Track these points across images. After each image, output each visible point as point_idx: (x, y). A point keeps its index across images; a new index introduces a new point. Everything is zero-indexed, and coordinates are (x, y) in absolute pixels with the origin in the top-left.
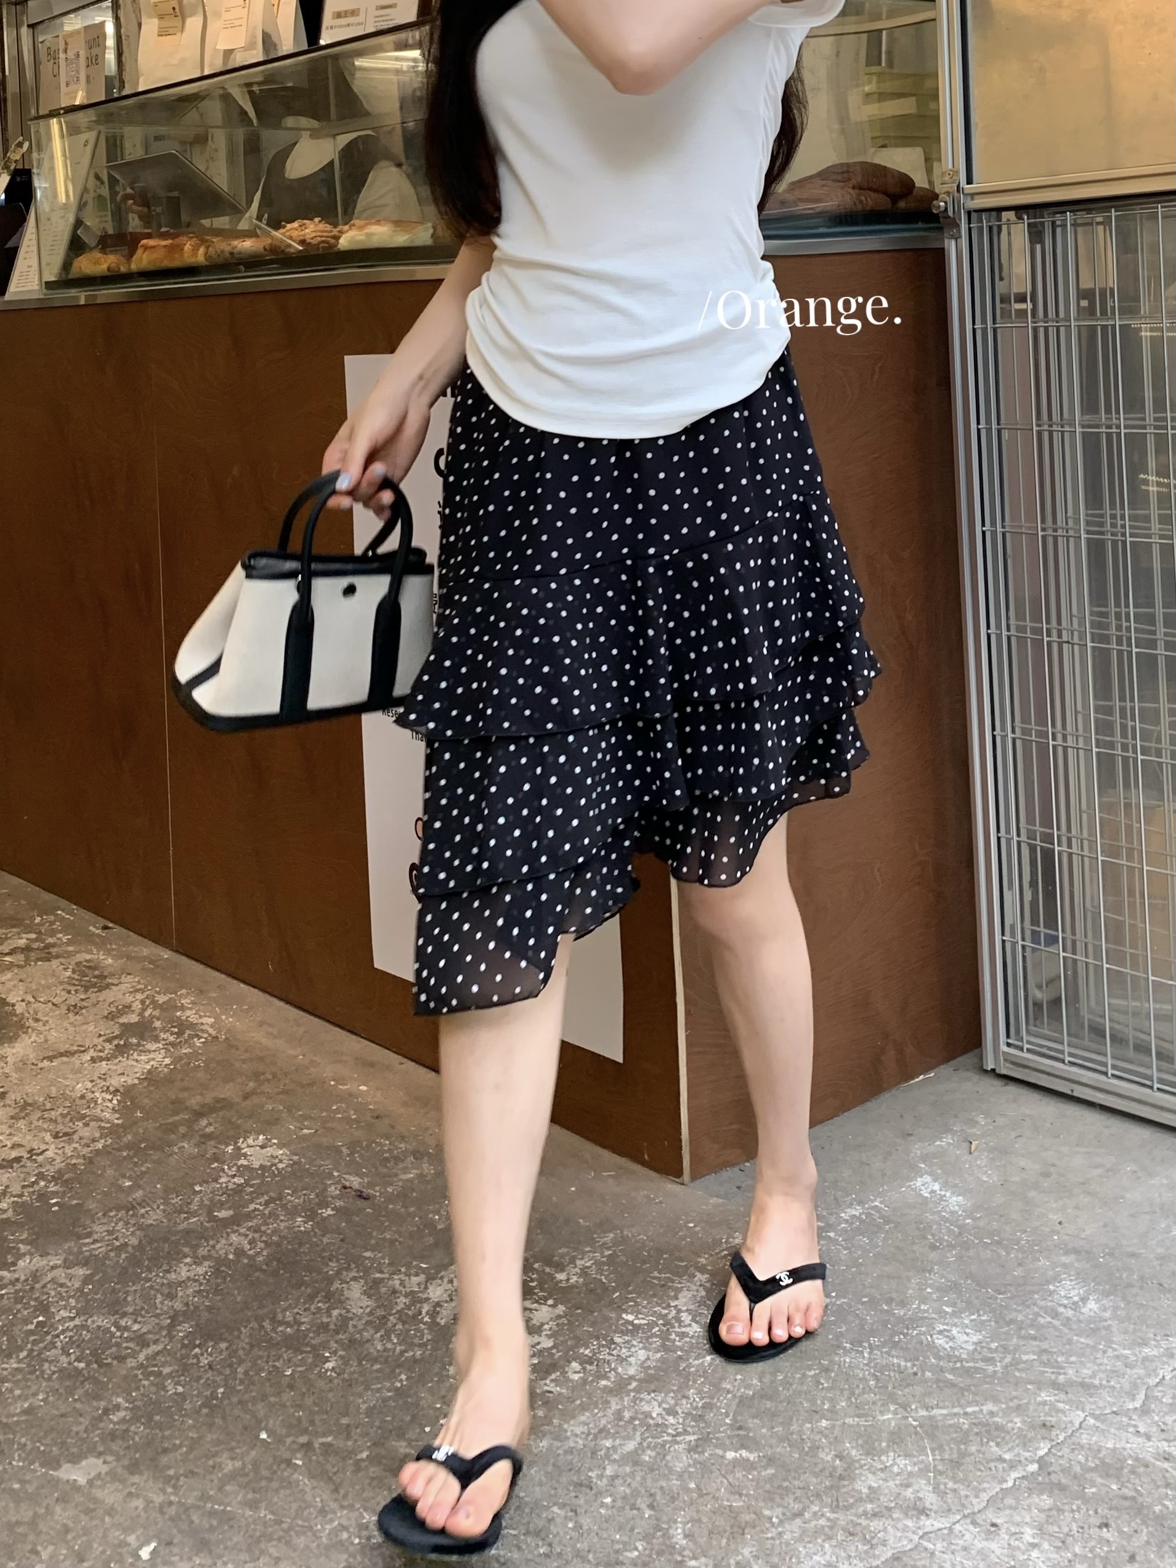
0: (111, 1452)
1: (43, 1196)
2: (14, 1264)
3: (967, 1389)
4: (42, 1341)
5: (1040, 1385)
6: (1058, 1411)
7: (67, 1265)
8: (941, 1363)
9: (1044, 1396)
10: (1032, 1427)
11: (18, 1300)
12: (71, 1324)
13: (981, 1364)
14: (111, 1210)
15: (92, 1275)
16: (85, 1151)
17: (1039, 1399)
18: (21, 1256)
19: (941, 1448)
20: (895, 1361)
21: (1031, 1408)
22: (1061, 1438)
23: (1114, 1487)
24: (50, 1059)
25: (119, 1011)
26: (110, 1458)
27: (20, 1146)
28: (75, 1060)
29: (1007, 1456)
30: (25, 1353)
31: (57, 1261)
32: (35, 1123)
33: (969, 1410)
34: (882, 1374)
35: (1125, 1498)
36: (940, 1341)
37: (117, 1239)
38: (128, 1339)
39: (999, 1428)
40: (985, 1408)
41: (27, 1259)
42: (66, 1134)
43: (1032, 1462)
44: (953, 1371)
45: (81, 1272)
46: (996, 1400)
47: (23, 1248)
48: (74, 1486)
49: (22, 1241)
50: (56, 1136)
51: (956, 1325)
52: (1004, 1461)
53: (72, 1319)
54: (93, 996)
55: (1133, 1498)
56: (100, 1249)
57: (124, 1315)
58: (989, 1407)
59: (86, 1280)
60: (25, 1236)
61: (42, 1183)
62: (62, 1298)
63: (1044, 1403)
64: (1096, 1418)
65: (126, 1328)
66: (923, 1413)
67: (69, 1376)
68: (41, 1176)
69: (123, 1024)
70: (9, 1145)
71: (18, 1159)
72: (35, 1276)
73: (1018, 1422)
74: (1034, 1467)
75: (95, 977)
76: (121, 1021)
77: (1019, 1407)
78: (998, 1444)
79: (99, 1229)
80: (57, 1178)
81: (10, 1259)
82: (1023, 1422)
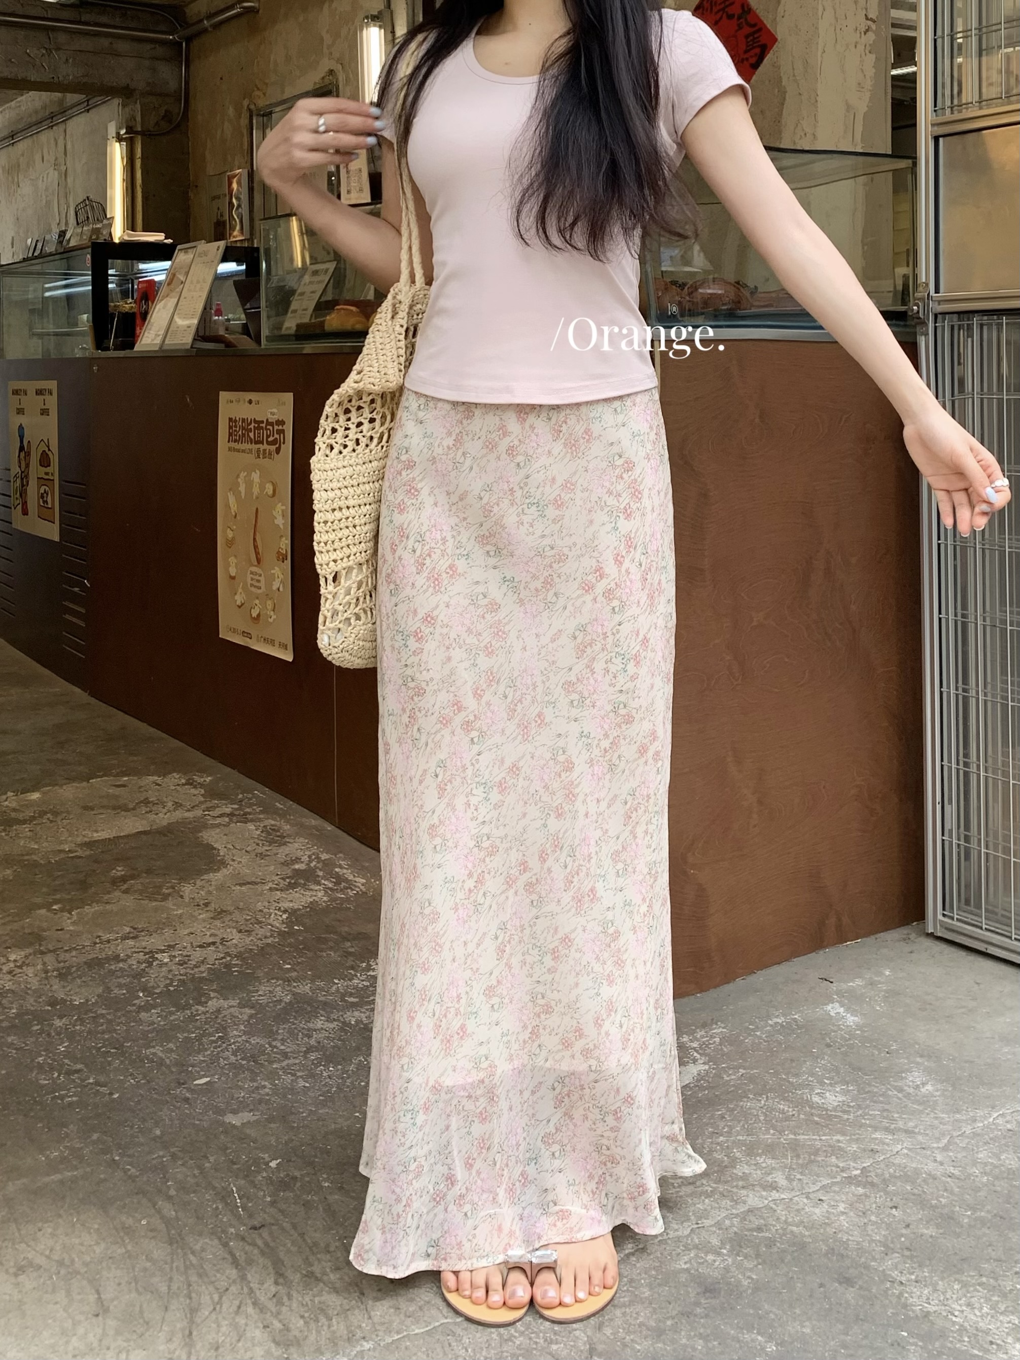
0: (258, 1110)
1: (228, 966)
2: (206, 1003)
3: (827, 1126)
4: (219, 1047)
5: (876, 1129)
6: (884, 1143)
7: (241, 1006)
8: (813, 1111)
9: (877, 1135)
10: (864, 1150)
11: (206, 1023)
12: (239, 1039)
13: (839, 1114)
14: (273, 979)
15: (256, 1014)
16: (259, 943)
17: (874, 1136)
18: (211, 999)
19: (798, 1156)
20: (782, 1107)
21: (867, 1140)
22: (882, 1158)
23: (909, 1188)
24: (241, 885)
25: (292, 861)
26: (256, 1113)
27: (216, 935)
28: (259, 888)
29: (841, 1165)
30: (209, 1052)
31: (233, 1003)
32: (227, 923)
33: (823, 1138)
34: (771, 1113)
35: (914, 1195)
36: (816, 1099)
37: (275, 996)
38: (275, 1053)
39: (840, 1149)
40: (835, 1138)
41: (215, 1000)
42: (246, 931)
43: (857, 1169)
44: (820, 1116)
45: (248, 1011)
46: (844, 1134)
47: (212, 994)
48: (234, 1126)
49: (212, 990)
50: (240, 931)
51: (830, 1091)
52: (839, 1167)
53: (240, 1036)
54: (274, 849)
55: (919, 1195)
56: (263, 1000)
57: (275, 1040)
58: (839, 1137)
59: (251, 1016)
60: (215, 987)
61: (228, 958)
62: (235, 1025)
63: (876, 1139)
64: (909, 1149)
65: (275, 1047)
66: (793, 1137)
67: (235, 1068)
68: (228, 954)
69: (295, 870)
70: (208, 934)
71: (214, 943)
72: (218, 1011)
73: (855, 1147)
74: (858, 1172)
75: (278, 836)
76: (293, 867)
77: (857, 1139)
78: (837, 1158)
79: (263, 989)
80: (239, 956)
81: (203, 999)
82: (858, 1148)
